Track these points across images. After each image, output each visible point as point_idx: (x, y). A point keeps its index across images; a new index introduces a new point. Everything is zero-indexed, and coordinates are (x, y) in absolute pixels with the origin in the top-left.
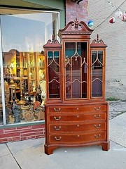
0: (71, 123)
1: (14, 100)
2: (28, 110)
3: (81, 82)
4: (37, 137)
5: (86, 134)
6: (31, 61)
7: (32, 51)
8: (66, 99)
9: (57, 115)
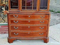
8: (22, 10)
9: (16, 20)
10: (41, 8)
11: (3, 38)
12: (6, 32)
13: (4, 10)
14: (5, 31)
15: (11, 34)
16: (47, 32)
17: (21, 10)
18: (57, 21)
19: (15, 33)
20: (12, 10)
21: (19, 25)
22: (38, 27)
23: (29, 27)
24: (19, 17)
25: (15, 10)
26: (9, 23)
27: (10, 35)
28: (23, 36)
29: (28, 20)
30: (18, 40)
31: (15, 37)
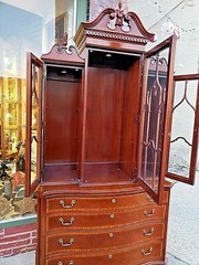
0: (97, 230)
4: (16, 252)
5: (126, 249)
6: (10, 90)
12: (21, 248)
13: (14, 171)
21: (78, 231)
23: (111, 235)
24: (80, 204)
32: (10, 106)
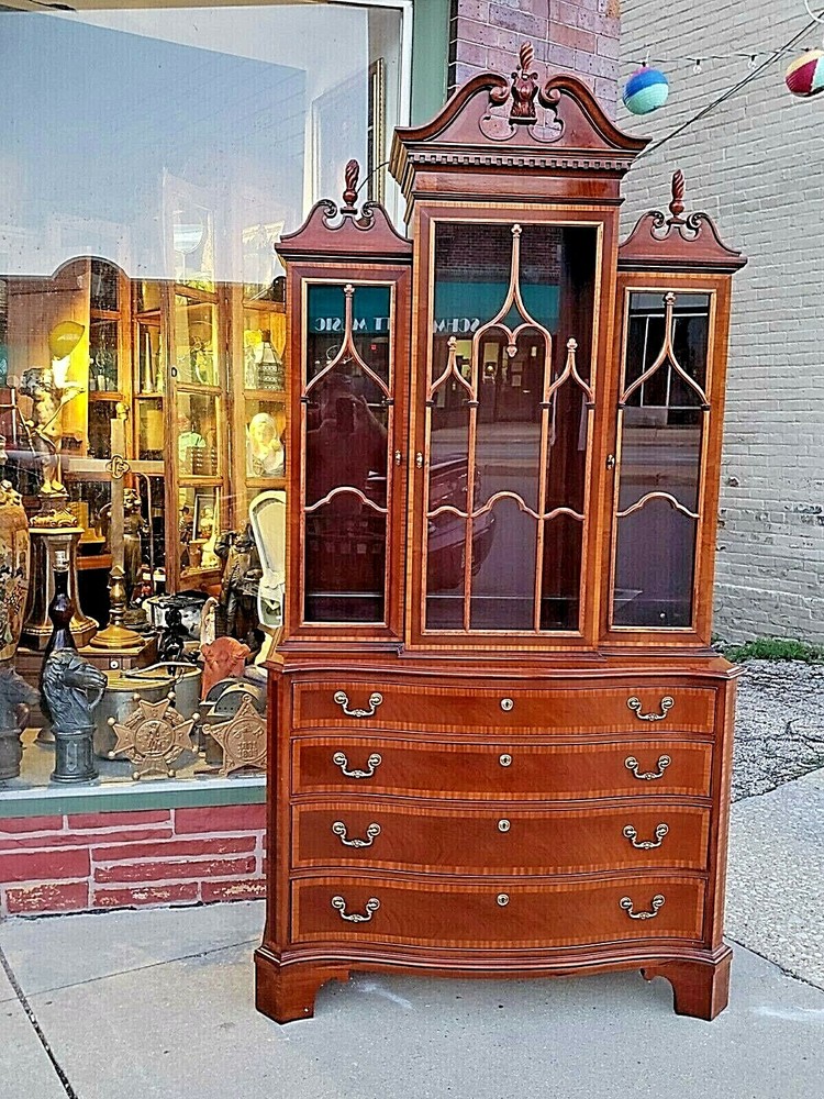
1: (61, 621)
2: (158, 695)
3: (543, 516)
4: (212, 895)
7: (207, 277)
8: (425, 632)
9: (355, 743)
10: (628, 614)
11: (199, 957)
12: (227, 885)
13: (208, 637)
14: (214, 873)
15: (295, 905)
16: (710, 884)
17: (417, 638)
18: (770, 755)
19: (338, 901)
20: (318, 632)
21: (393, 800)
22: (609, 824)
23: (504, 826)
24: (397, 706)
25: (354, 632)
26: (285, 778)
27: (282, 917)
28: (437, 930)
29: (492, 745)
30: (370, 987)
31: (348, 945)
32: (194, 402)
